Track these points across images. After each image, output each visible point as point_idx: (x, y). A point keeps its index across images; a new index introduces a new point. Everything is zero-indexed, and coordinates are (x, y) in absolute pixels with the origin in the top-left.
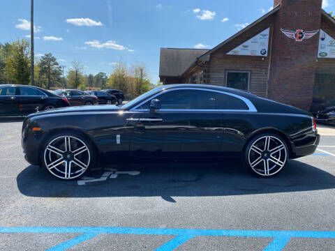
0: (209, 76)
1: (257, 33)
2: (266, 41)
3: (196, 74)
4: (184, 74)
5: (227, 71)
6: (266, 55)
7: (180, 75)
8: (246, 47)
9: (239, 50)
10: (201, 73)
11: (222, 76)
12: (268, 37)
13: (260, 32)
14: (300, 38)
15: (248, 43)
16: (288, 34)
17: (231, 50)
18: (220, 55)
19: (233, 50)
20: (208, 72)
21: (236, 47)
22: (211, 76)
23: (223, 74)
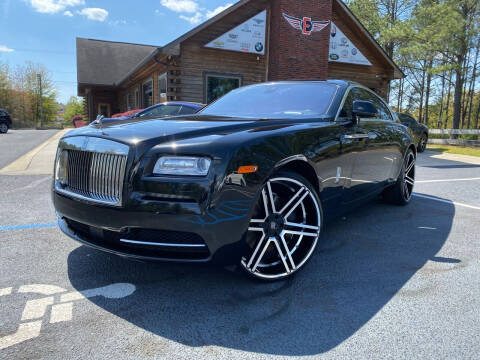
0: (179, 82)
1: (248, 17)
2: (262, 29)
3: (151, 79)
4: (124, 82)
5: (207, 76)
6: (263, 52)
7: (117, 83)
8: (234, 36)
9: (224, 42)
10: (164, 76)
11: (199, 81)
12: (264, 24)
13: (253, 16)
14: (308, 30)
15: (236, 31)
16: (292, 22)
17: (211, 40)
18: (195, 48)
19: (215, 41)
20: (177, 75)
21: (218, 36)
22: (182, 81)
23: (201, 79)
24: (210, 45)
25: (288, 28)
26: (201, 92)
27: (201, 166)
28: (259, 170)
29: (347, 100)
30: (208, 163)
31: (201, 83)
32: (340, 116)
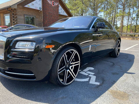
2: (41, 3)
5: (25, 16)
6: (41, 10)
8: (33, 4)
9: (30, 6)
14: (53, 5)
17: (26, 5)
18: (21, 7)
19: (27, 5)
20: (15, 15)
21: (28, 4)
22: (18, 17)
23: (23, 17)
24: (26, 6)
25: (48, 4)
26: (24, 21)
27: (32, 45)
28: (55, 46)
29: (95, 23)
30: (34, 44)
31: (23, 18)
32: (92, 28)
